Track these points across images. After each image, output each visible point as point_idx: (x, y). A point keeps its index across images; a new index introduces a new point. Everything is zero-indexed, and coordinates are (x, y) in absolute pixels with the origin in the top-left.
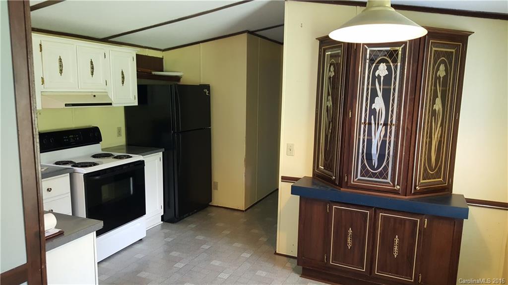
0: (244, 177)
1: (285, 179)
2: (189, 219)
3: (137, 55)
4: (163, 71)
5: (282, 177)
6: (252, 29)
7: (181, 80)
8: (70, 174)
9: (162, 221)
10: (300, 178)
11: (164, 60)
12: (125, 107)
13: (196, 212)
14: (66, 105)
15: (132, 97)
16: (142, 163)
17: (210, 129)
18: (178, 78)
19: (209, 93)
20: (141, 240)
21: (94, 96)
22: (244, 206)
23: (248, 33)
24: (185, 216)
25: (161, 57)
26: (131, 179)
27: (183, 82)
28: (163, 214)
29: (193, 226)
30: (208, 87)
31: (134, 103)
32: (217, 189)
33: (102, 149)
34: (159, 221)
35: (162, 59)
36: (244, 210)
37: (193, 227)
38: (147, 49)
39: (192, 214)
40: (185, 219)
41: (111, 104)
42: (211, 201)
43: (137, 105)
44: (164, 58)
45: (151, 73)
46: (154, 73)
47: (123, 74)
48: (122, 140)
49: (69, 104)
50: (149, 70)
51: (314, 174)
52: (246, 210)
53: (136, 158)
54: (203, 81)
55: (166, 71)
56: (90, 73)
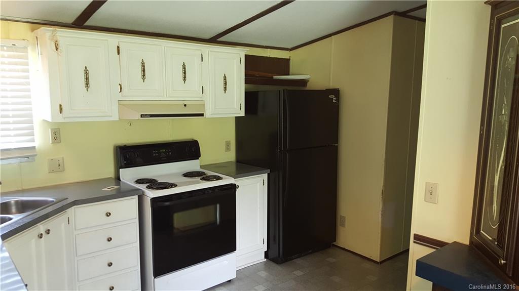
0: (380, 216)
1: (420, 239)
2: (299, 261)
3: (246, 55)
4: (289, 75)
5: (415, 235)
6: (402, 9)
7: (308, 84)
8: (138, 196)
9: (265, 257)
10: (447, 244)
11: (291, 61)
12: (236, 117)
13: (311, 253)
14: (142, 116)
15: (236, 106)
16: (233, 188)
17: (337, 146)
18: (304, 82)
19: (338, 100)
20: (230, 281)
21: (185, 105)
22: (379, 256)
23: (395, 15)
24: (293, 257)
25: (288, 58)
26: (218, 206)
27: (311, 86)
28: (266, 250)
29: (299, 273)
30: (336, 92)
31: (239, 113)
32: (343, 225)
33: (201, 166)
34: (262, 258)
35: (288, 60)
36: (379, 261)
37: (299, 275)
38: (269, 50)
39: (304, 255)
40: (295, 260)
41: (202, 115)
42: (335, 241)
43: (244, 115)
44: (291, 58)
45: (272, 78)
46: (276, 77)
47: (225, 79)
48: (231, 156)
49: (146, 115)
50: (270, 74)
51: (471, 242)
52: (382, 262)
53: (227, 181)
54: (332, 85)
55: (292, 75)
56: (182, 79)
